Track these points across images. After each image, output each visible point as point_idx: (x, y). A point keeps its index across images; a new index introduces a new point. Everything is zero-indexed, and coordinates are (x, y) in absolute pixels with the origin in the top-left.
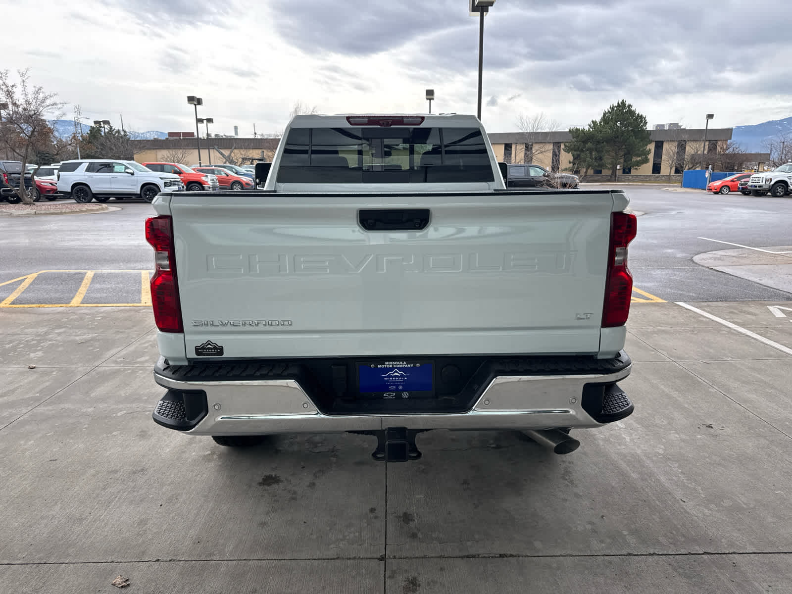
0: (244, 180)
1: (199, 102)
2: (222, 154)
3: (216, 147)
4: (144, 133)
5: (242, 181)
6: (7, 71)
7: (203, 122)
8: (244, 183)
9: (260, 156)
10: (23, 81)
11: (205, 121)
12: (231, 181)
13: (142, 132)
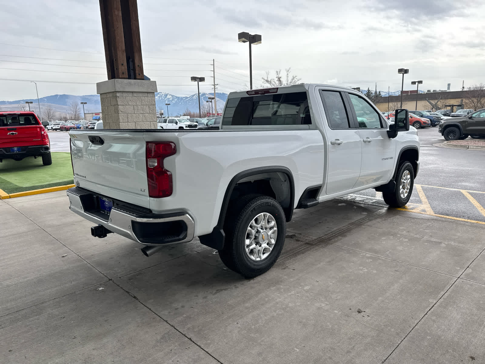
0: (423, 120)
1: (406, 71)
2: (430, 103)
3: (427, 99)
4: (395, 92)
5: (421, 121)
6: (280, 70)
7: (415, 84)
8: (422, 123)
9: (459, 104)
10: (288, 74)
11: (417, 83)
12: (413, 121)
13: (394, 92)
